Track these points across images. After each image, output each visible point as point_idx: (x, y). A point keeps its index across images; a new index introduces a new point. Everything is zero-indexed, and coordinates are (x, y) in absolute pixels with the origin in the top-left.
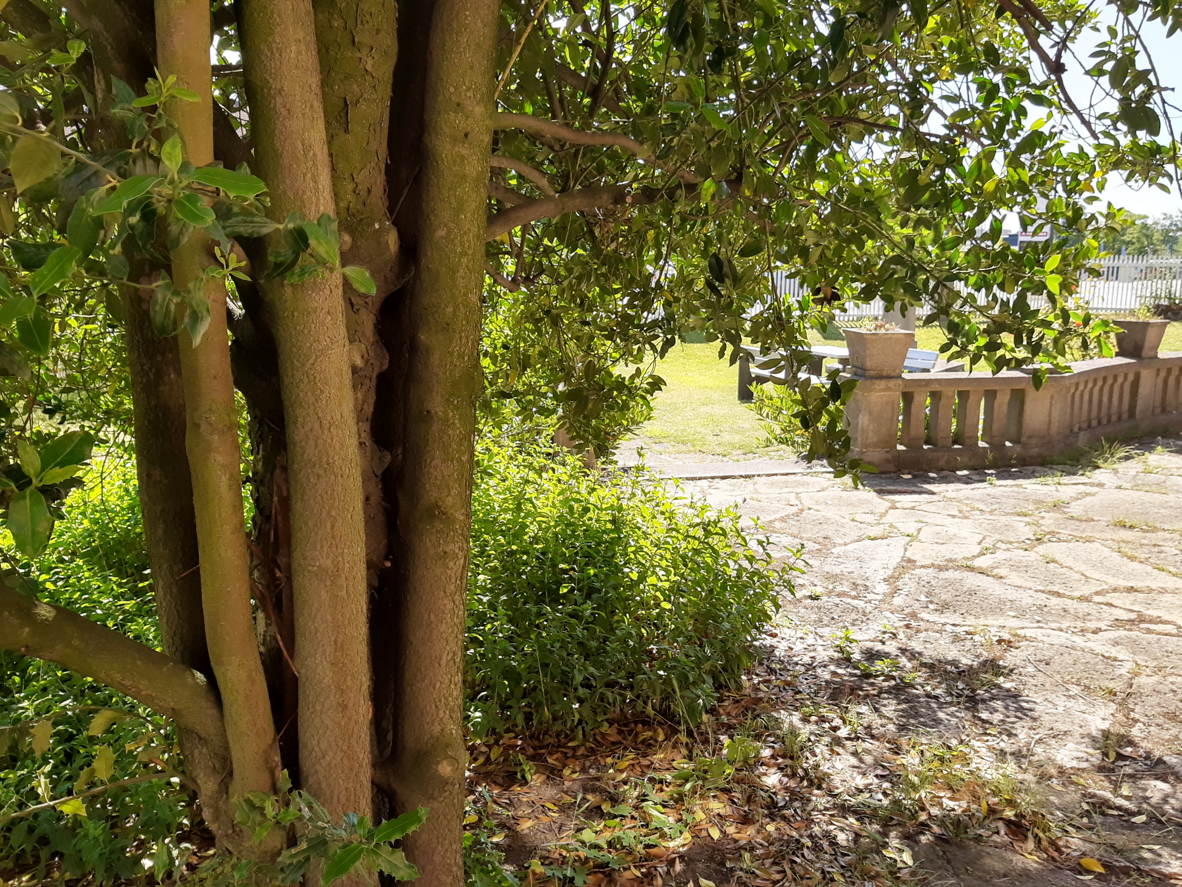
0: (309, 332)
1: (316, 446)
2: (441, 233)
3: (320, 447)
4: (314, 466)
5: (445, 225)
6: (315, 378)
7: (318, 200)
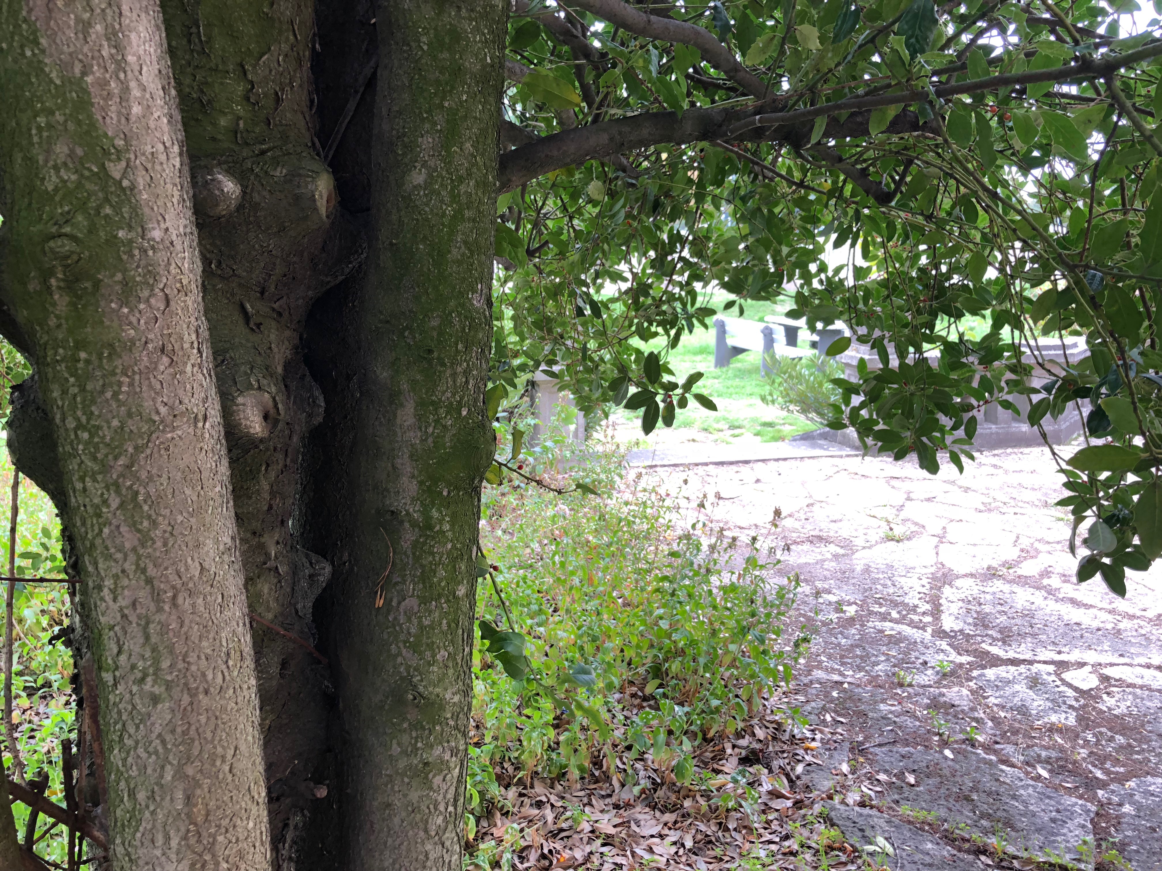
0: (115, 395)
1: (147, 638)
2: (418, 177)
3: (154, 639)
4: (142, 680)
5: (424, 164)
6: (137, 493)
7: (126, 89)
